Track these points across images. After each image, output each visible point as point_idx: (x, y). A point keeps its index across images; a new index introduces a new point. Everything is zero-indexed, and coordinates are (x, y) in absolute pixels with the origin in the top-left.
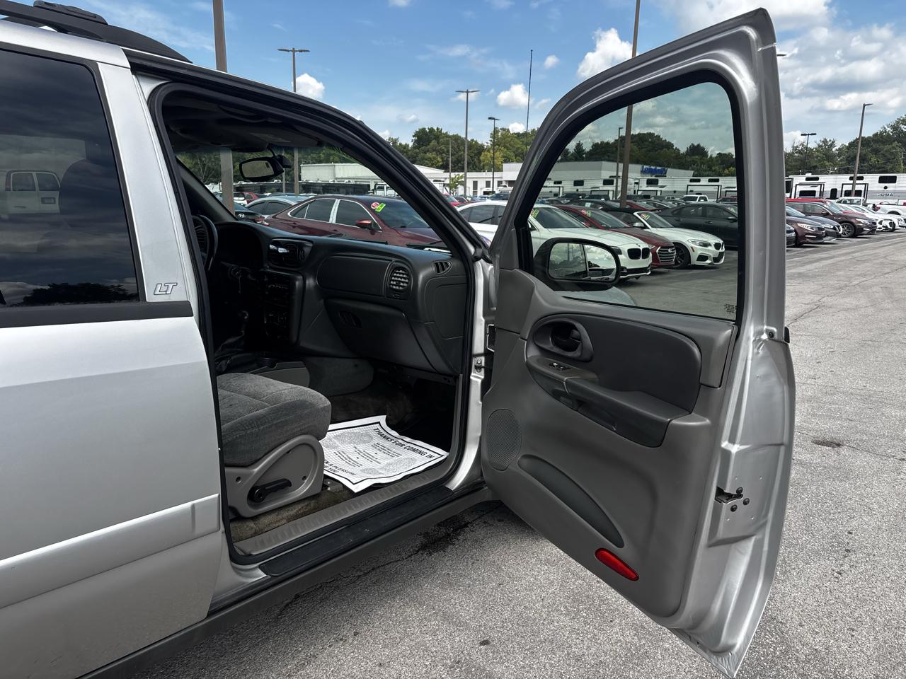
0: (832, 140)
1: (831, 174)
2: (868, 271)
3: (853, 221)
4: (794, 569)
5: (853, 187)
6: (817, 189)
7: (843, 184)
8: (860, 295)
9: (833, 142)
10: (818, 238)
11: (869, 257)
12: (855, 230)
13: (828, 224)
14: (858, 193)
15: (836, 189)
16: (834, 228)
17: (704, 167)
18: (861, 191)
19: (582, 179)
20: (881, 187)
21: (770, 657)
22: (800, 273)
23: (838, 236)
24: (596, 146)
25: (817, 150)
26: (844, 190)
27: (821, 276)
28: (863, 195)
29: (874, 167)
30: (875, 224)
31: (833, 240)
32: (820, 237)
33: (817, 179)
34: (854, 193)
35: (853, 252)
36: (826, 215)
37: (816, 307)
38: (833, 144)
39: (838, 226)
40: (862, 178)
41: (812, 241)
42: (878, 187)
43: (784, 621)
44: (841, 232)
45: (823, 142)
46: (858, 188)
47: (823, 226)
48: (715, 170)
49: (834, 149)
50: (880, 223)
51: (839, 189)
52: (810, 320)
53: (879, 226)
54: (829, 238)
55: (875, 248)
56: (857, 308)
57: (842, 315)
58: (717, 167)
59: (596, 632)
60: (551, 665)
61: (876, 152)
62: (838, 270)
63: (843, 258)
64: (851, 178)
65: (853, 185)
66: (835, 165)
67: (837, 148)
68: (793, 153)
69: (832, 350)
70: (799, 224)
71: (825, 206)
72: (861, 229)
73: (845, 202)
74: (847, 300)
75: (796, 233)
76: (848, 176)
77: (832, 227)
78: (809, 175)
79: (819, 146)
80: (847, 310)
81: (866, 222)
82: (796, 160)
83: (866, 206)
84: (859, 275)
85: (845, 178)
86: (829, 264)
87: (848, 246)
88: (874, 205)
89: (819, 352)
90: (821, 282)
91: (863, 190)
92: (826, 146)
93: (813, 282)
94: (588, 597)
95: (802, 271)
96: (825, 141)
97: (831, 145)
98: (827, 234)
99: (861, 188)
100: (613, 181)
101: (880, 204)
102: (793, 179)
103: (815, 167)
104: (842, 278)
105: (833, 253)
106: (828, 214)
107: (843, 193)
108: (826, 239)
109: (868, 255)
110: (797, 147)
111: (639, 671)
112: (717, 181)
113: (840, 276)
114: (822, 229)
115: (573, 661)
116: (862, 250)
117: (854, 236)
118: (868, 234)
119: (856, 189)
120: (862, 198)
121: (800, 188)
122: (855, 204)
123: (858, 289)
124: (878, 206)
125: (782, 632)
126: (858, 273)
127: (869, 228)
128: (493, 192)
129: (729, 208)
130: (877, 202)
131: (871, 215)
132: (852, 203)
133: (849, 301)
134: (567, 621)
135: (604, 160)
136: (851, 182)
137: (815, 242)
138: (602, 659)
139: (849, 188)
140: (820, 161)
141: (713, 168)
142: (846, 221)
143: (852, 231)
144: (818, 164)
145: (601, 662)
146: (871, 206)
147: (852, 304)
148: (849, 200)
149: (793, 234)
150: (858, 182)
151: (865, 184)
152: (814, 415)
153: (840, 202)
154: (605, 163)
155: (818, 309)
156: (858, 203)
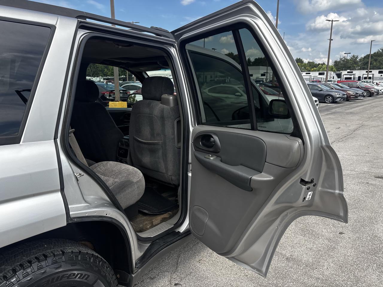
0: (357, 55)
1: (357, 70)
2: (379, 111)
3: (370, 90)
4: (379, 220)
5: (368, 76)
6: (352, 76)
7: (363, 74)
8: (378, 121)
9: (357, 56)
10: (356, 97)
11: (378, 105)
12: (371, 94)
13: (360, 92)
14: (370, 78)
15: (360, 77)
16: (362, 93)
17: (303, 68)
18: (371, 77)
19: (252, 74)
20: (379, 75)
21: (378, 248)
22: (351, 112)
23: (364, 96)
24: (256, 59)
25: (351, 60)
26: (364, 77)
27: (360, 113)
28: (372, 79)
29: (375, 67)
30: (379, 91)
31: (362, 98)
32: (357, 97)
33: (352, 72)
34: (368, 78)
35: (371, 103)
36: (358, 87)
37: (361, 126)
38: (357, 57)
39: (364, 92)
40: (371, 72)
41: (353, 99)
42: (378, 75)
43: (380, 237)
44: (365, 95)
45: (353, 56)
46: (370, 76)
47: (358, 92)
48: (307, 69)
49: (358, 59)
50: (381, 90)
51: (362, 77)
52: (360, 131)
53: (380, 92)
54: (360, 97)
55: (380, 101)
56: (378, 126)
57: (372, 129)
58: (308, 68)
59: (314, 241)
60: (302, 251)
61: (376, 60)
62: (367, 111)
63: (367, 106)
64: (367, 72)
65: (368, 74)
66: (358, 66)
67: (359, 59)
68: (340, 61)
69: (372, 143)
70: (348, 92)
71: (358, 84)
72: (373, 93)
73: (364, 82)
74: (373, 123)
75: (347, 95)
76: (365, 71)
77: (361, 93)
78: (349, 71)
79: (351, 58)
80: (374, 127)
81: (375, 90)
82: (342, 64)
83: (374, 83)
84: (376, 113)
85: (364, 72)
86: (363, 108)
87: (368, 100)
88: (377, 83)
89: (367, 143)
90: (361, 116)
91: (372, 77)
92: (354, 58)
93: (357, 115)
94: (307, 230)
95: (352, 111)
96: (354, 56)
97: (356, 58)
98: (360, 96)
99: (371, 76)
100: (265, 74)
101: (380, 82)
102: (342, 72)
103: (350, 67)
104: (369, 114)
105: (363, 103)
106: (359, 87)
107: (363, 78)
108: (359, 98)
109: (378, 104)
110: (342, 58)
111: (334, 253)
112: (310, 73)
113: (368, 113)
114: (357, 94)
115: (309, 250)
116: (375, 102)
117: (370, 96)
118: (376, 95)
119: (369, 76)
120: (371, 80)
121: (345, 76)
122: (368, 83)
123: (377, 118)
124: (379, 83)
125: (381, 240)
126: (375, 112)
127: (376, 93)
128: (214, 80)
129: (318, 85)
130: (378, 82)
131: (376, 87)
132: (367, 82)
133: (374, 123)
134: (302, 237)
135: (260, 66)
136: (367, 73)
137: (355, 99)
138: (319, 249)
139: (366, 76)
140: (352, 64)
141: (306, 68)
142: (366, 90)
143: (369, 94)
144: (351, 66)
145: (319, 250)
146: (375, 83)
147: (375, 124)
148: (366, 81)
149: (346, 96)
150: (370, 73)
151: (373, 74)
152: (372, 167)
153: (362, 82)
154: (261, 67)
155: (362, 127)
156: (370, 82)
